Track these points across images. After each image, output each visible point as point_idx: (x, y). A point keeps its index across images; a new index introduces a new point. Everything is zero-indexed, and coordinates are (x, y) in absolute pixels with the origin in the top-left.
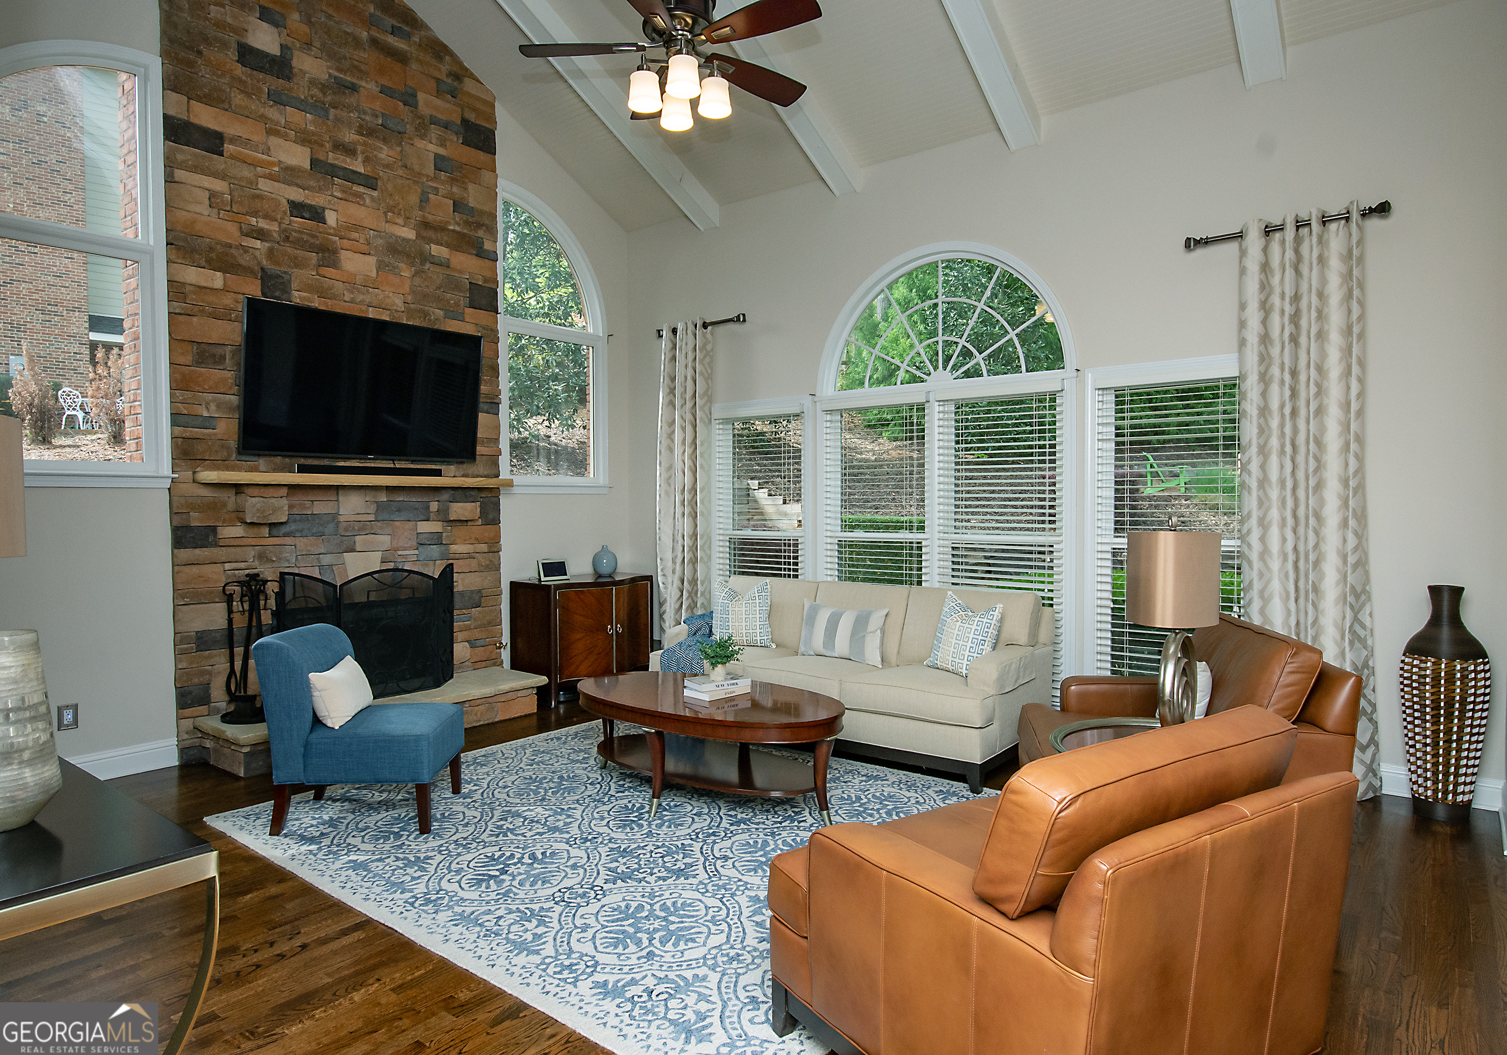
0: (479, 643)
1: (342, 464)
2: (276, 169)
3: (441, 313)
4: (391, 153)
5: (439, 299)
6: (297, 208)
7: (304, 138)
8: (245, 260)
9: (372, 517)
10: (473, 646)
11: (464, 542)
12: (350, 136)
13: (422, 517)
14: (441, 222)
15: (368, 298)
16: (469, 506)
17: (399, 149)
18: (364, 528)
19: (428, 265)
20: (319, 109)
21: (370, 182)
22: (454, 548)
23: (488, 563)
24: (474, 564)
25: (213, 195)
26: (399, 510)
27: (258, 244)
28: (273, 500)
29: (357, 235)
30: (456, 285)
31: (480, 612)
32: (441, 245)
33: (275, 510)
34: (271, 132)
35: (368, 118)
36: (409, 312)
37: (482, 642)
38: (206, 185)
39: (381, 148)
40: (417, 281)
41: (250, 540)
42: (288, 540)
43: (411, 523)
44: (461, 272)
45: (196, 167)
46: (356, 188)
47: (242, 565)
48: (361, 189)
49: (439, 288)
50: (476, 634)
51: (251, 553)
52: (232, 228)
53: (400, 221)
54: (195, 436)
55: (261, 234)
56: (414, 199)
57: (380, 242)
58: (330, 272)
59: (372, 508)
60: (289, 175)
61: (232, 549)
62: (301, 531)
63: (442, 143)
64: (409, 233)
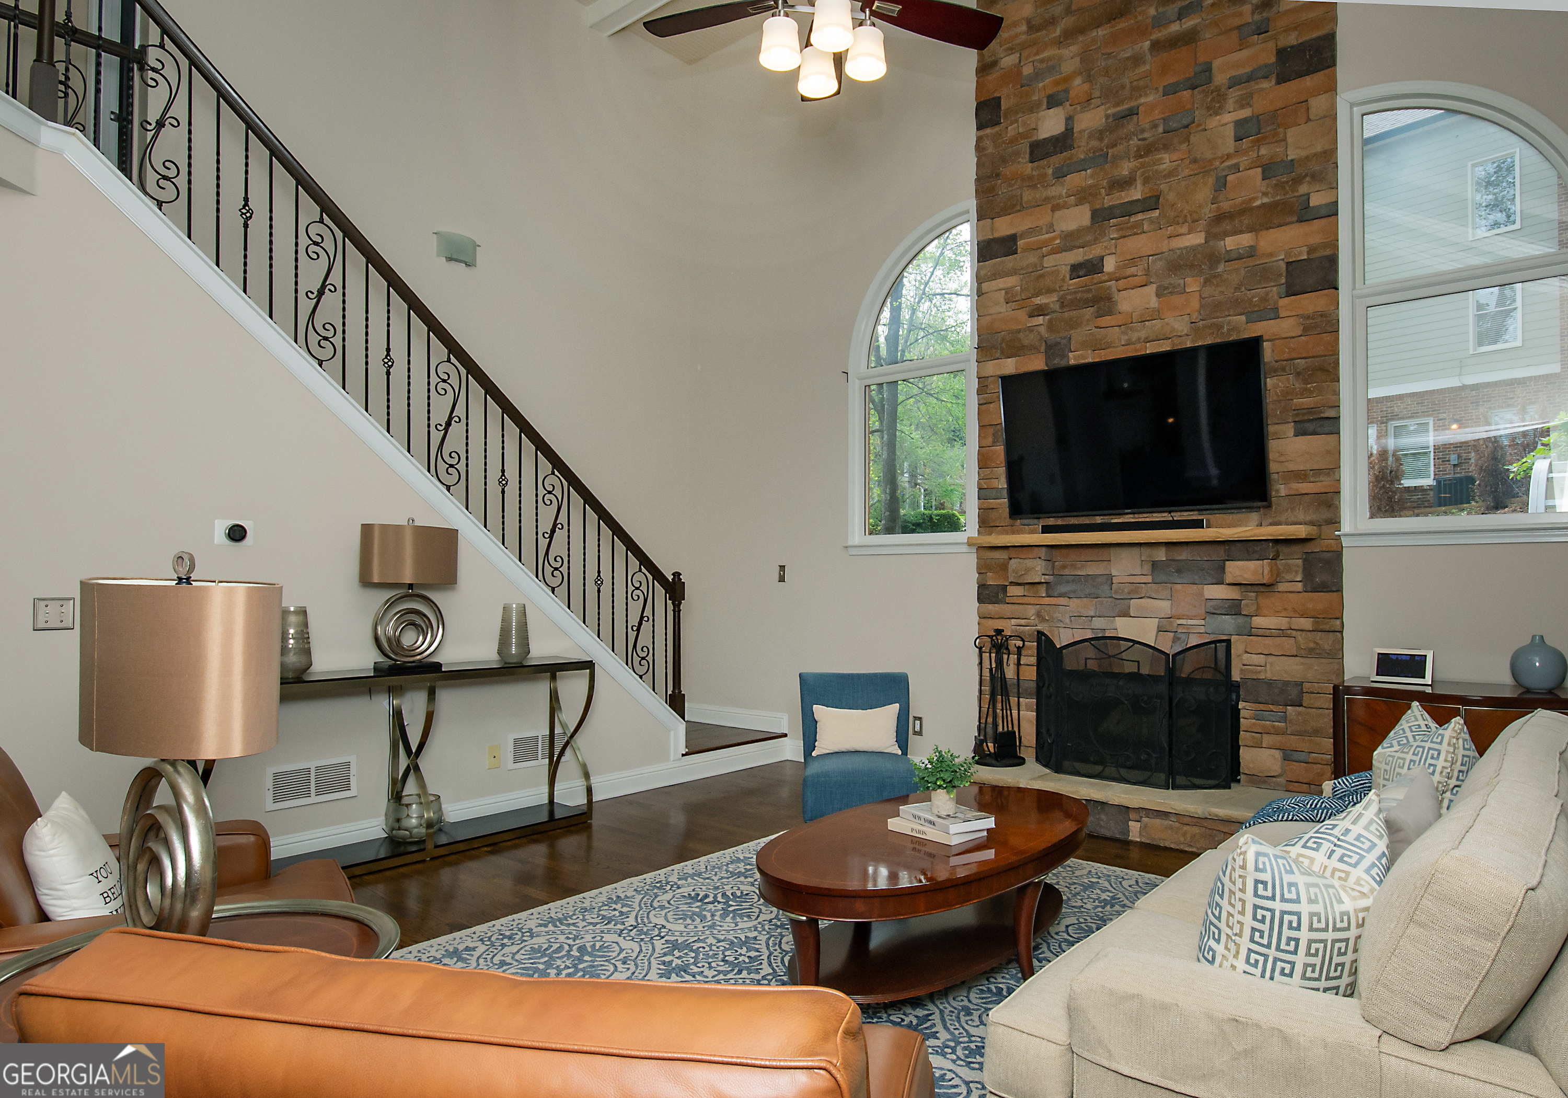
0: (1296, 756)
1: (1116, 520)
2: (1058, 241)
3: (1243, 318)
4: (1176, 156)
5: (1236, 303)
6: (1076, 270)
7: (1083, 196)
8: (1028, 339)
9: (1149, 579)
10: (1286, 758)
11: (1276, 613)
12: (1125, 168)
13: (1210, 580)
14: (1243, 203)
15: (1143, 334)
16: (1252, 565)
17: (1184, 147)
18: (1135, 591)
19: (1221, 268)
20: (1099, 159)
21: (1151, 203)
22: (1258, 621)
23: (1312, 645)
24: (1288, 645)
25: (1007, 291)
26: (1179, 571)
27: (1040, 320)
28: (1027, 561)
29: (1133, 270)
30: (1263, 274)
31: (1300, 714)
32: (1241, 232)
33: (1028, 570)
34: (1056, 208)
35: (1146, 135)
36: (1196, 330)
37: (1303, 756)
38: (1001, 286)
39: (1161, 159)
40: (1208, 291)
41: (1029, 598)
42: (1062, 601)
43: (1195, 587)
44: (1271, 255)
45: (994, 275)
46: (1133, 219)
47: (1023, 622)
48: (1140, 217)
49: (1237, 289)
50: (1293, 742)
51: (1031, 611)
52: (1022, 315)
53: (1184, 229)
54: (991, 507)
55: (1040, 311)
56: (1203, 193)
57: (1160, 264)
58: (1106, 320)
59: (1147, 569)
60: (1071, 240)
61: (1016, 606)
62: (1074, 592)
63: (1243, 102)
64: (1197, 239)
